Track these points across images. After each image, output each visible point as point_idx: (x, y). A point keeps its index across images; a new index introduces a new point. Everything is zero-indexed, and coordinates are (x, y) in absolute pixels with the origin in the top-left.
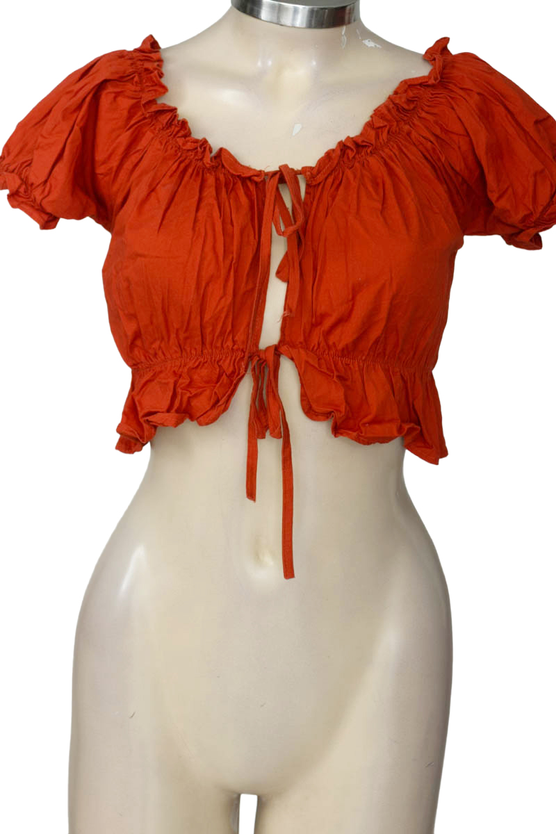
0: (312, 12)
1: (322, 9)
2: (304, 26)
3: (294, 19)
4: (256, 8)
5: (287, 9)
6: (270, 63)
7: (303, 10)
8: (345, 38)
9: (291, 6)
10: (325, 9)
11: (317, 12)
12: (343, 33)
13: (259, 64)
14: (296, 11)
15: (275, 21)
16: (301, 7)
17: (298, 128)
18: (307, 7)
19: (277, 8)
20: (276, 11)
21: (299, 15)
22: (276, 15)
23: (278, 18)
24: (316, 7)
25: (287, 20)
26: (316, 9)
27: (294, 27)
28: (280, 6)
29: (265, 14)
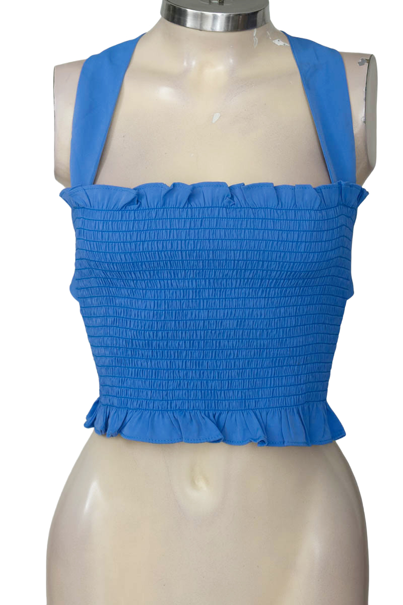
0: (228, 18)
1: (237, 15)
2: (222, 30)
3: (214, 24)
4: (182, 18)
5: (207, 17)
6: (194, 63)
7: (221, 17)
8: (257, 39)
9: (210, 14)
10: (239, 15)
11: (233, 17)
12: (254, 35)
13: (185, 64)
14: (215, 18)
15: (199, 28)
16: (219, 14)
17: (217, 116)
18: (225, 14)
19: (199, 17)
20: (199, 19)
21: (218, 21)
22: (199, 23)
23: (201, 25)
24: (232, 14)
25: (208, 26)
26: (232, 15)
27: (213, 31)
28: (202, 14)
29: (190, 22)
